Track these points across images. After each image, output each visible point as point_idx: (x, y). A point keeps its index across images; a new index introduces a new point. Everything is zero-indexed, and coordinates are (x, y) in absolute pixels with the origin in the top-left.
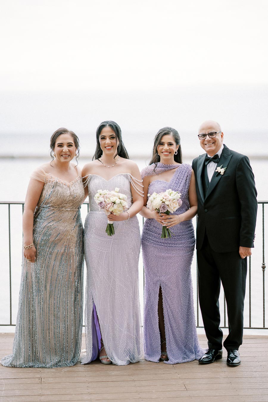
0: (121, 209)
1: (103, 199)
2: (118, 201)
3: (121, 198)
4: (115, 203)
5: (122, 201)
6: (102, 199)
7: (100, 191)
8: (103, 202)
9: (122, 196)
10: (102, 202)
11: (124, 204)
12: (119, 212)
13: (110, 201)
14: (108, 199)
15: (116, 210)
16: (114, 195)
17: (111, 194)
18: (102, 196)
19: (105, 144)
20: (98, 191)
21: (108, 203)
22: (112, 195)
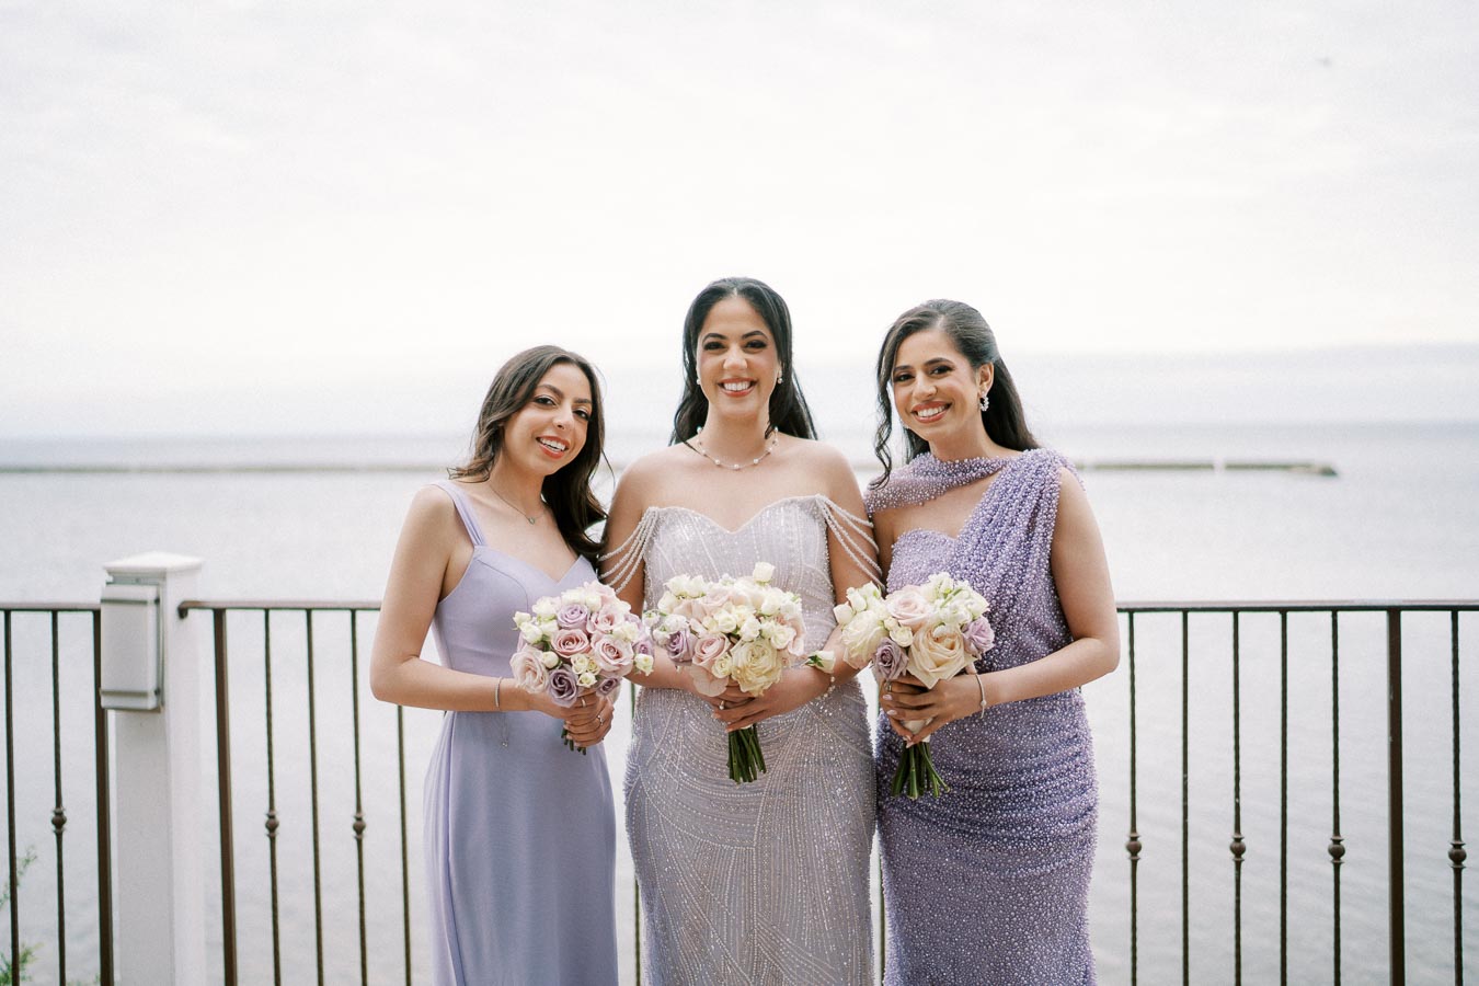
0: (766, 662)
1: (682, 619)
2: (749, 630)
3: (764, 609)
4: (738, 638)
5: (767, 625)
6: (676, 621)
7: (681, 582)
8: (682, 633)
9: (774, 599)
10: (679, 634)
11: (781, 637)
12: (763, 679)
13: (714, 629)
14: (707, 621)
15: (743, 670)
16: (737, 601)
17: (724, 593)
18: (681, 607)
19: (721, 369)
20: (670, 583)
21: (707, 638)
22: (724, 599)
